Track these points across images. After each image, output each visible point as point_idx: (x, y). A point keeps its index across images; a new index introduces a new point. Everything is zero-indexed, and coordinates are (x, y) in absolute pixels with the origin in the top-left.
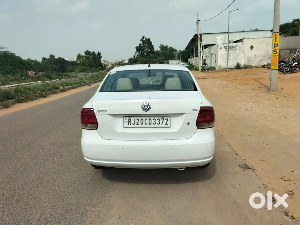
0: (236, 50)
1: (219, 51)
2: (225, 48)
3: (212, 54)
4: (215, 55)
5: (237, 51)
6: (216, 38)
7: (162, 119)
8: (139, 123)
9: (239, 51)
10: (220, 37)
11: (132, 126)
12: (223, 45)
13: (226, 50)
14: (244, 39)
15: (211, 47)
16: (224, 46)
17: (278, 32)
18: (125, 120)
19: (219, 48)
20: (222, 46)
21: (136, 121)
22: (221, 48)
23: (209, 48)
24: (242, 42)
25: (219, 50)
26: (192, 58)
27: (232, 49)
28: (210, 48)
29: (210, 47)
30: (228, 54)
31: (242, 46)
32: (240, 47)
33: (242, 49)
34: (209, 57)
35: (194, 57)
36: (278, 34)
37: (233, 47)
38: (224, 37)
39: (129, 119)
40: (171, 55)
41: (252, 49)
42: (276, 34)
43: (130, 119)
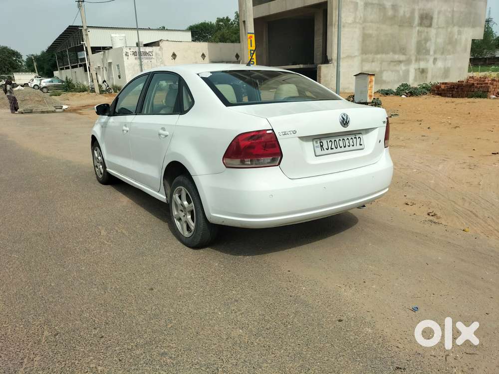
0: (152, 58)
1: (125, 60)
2: (134, 53)
3: (110, 64)
4: (118, 66)
5: (152, 60)
6: (111, 37)
7: (355, 138)
8: (333, 147)
9: (156, 60)
10: (117, 35)
11: (326, 152)
12: (130, 49)
13: (136, 58)
14: (161, 41)
15: (107, 51)
16: (132, 50)
17: (253, 33)
18: (315, 145)
19: (124, 55)
20: (128, 51)
21: (330, 144)
22: (127, 55)
23: (102, 53)
24: (159, 46)
25: (125, 58)
26: (63, 71)
27: (145, 57)
28: (104, 54)
29: (104, 52)
30: (141, 65)
31: (160, 52)
32: (156, 54)
33: (161, 59)
34: (104, 69)
35: (68, 68)
36: (253, 35)
37: (146, 53)
38: (124, 35)
39: (320, 142)
40: (10, 63)
41: (174, 59)
42: (251, 35)
43: (322, 142)
